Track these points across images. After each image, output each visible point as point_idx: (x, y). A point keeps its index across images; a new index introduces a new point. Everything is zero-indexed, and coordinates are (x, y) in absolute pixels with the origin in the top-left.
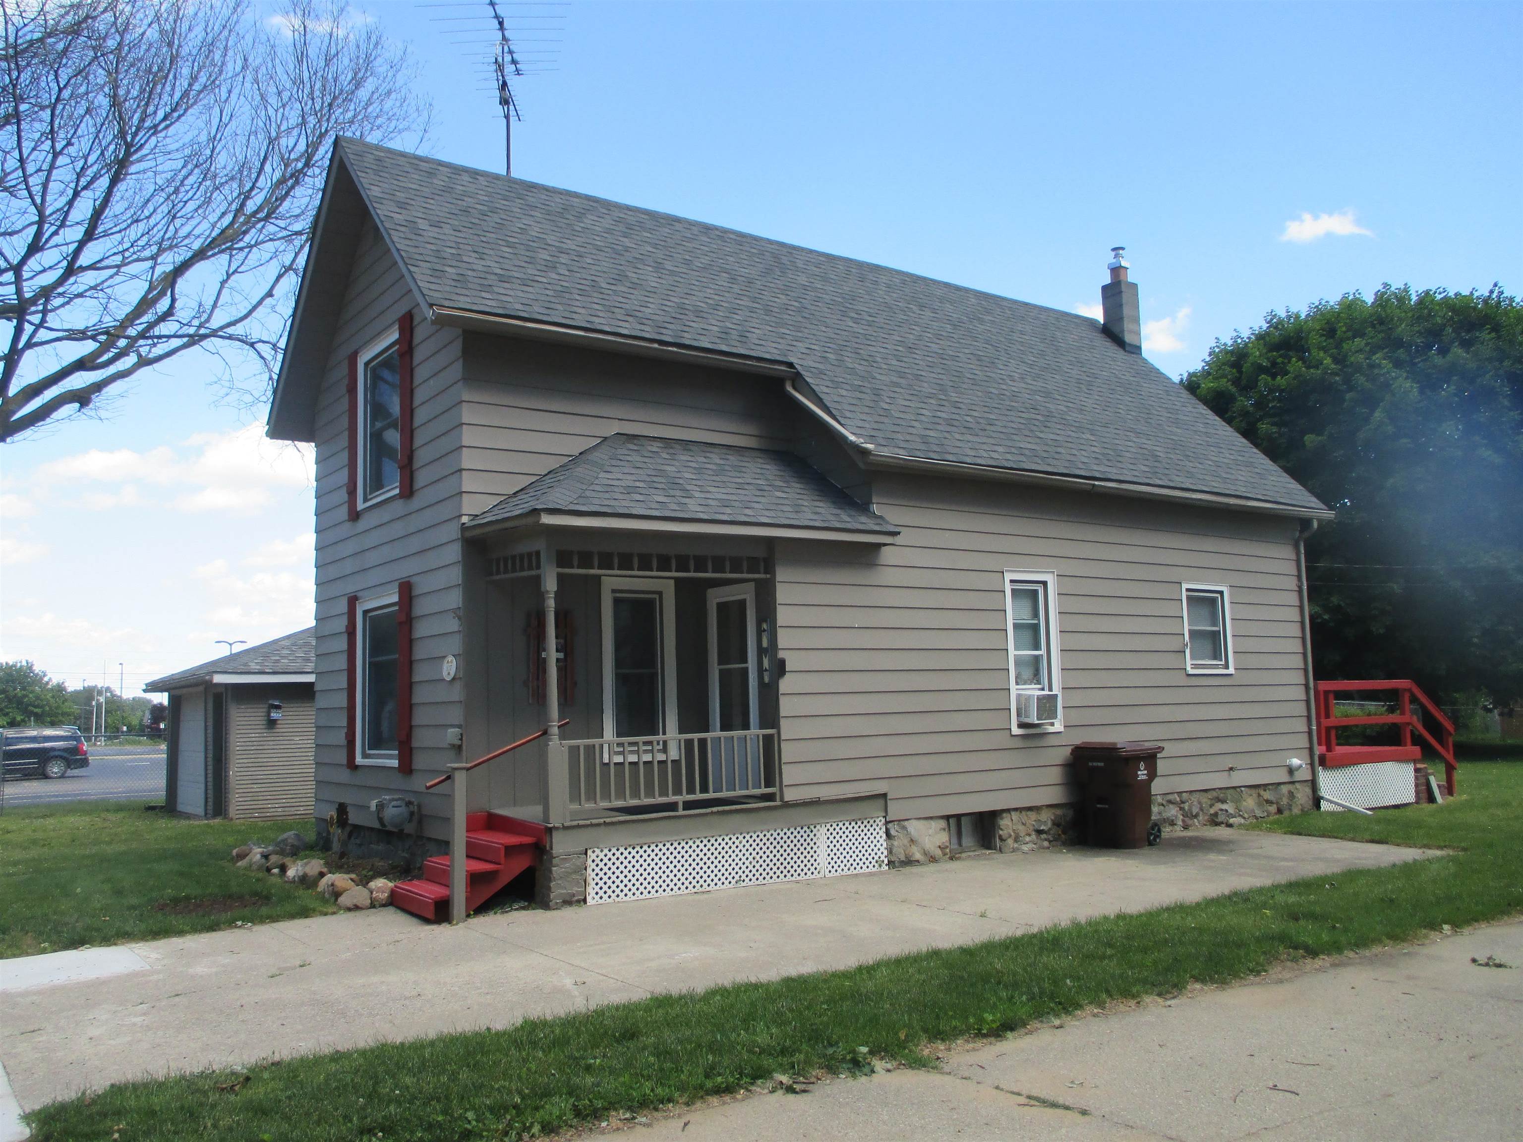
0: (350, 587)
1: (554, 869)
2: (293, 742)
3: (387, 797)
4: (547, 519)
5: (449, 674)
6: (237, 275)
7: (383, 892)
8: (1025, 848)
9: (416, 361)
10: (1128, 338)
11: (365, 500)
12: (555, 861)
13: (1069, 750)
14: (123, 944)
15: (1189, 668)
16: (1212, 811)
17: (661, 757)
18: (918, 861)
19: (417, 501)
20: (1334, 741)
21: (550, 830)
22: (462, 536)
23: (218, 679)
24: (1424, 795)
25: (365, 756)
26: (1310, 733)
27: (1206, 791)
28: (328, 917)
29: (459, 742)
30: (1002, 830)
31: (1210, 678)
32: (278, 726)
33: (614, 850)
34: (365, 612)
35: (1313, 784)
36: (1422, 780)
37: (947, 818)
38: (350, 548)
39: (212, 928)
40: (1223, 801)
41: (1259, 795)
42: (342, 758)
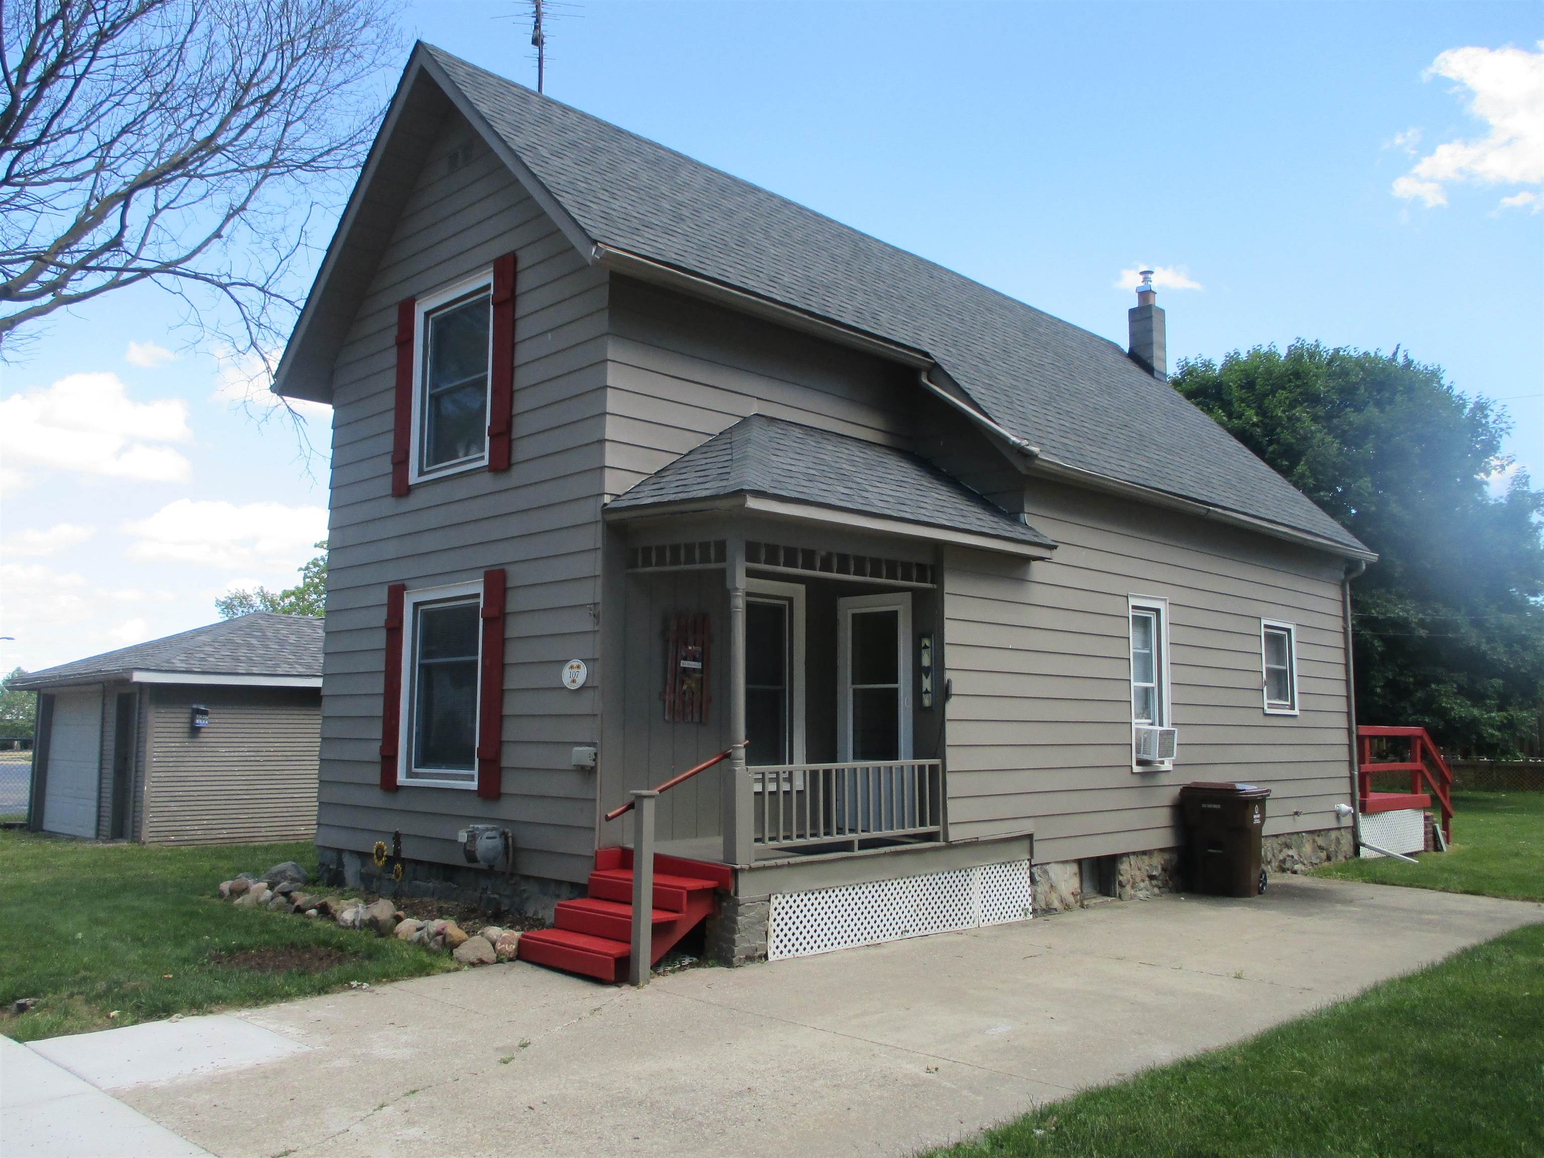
0: (393, 574)
1: (739, 918)
2: (217, 754)
3: (480, 826)
4: (753, 503)
5: (574, 681)
6: (167, 210)
7: (510, 943)
8: (1141, 894)
9: (519, 313)
10: (1156, 365)
11: (421, 473)
12: (740, 909)
13: (1177, 790)
14: (220, 1011)
15: (1266, 708)
16: (1281, 857)
17: (786, 787)
18: (1056, 910)
19: (517, 476)
20: (1369, 788)
21: (735, 872)
22: (603, 519)
23: (139, 677)
24: (1431, 843)
25: (410, 774)
26: (1351, 778)
27: (1277, 836)
28: (452, 974)
29: (592, 764)
30: (1122, 875)
31: (1279, 718)
32: (201, 735)
33: (795, 896)
34: (416, 605)
35: (1355, 831)
36: (1430, 829)
37: (1079, 862)
38: (393, 528)
39: (323, 989)
40: (1288, 847)
41: (1314, 841)
42: (374, 775)
